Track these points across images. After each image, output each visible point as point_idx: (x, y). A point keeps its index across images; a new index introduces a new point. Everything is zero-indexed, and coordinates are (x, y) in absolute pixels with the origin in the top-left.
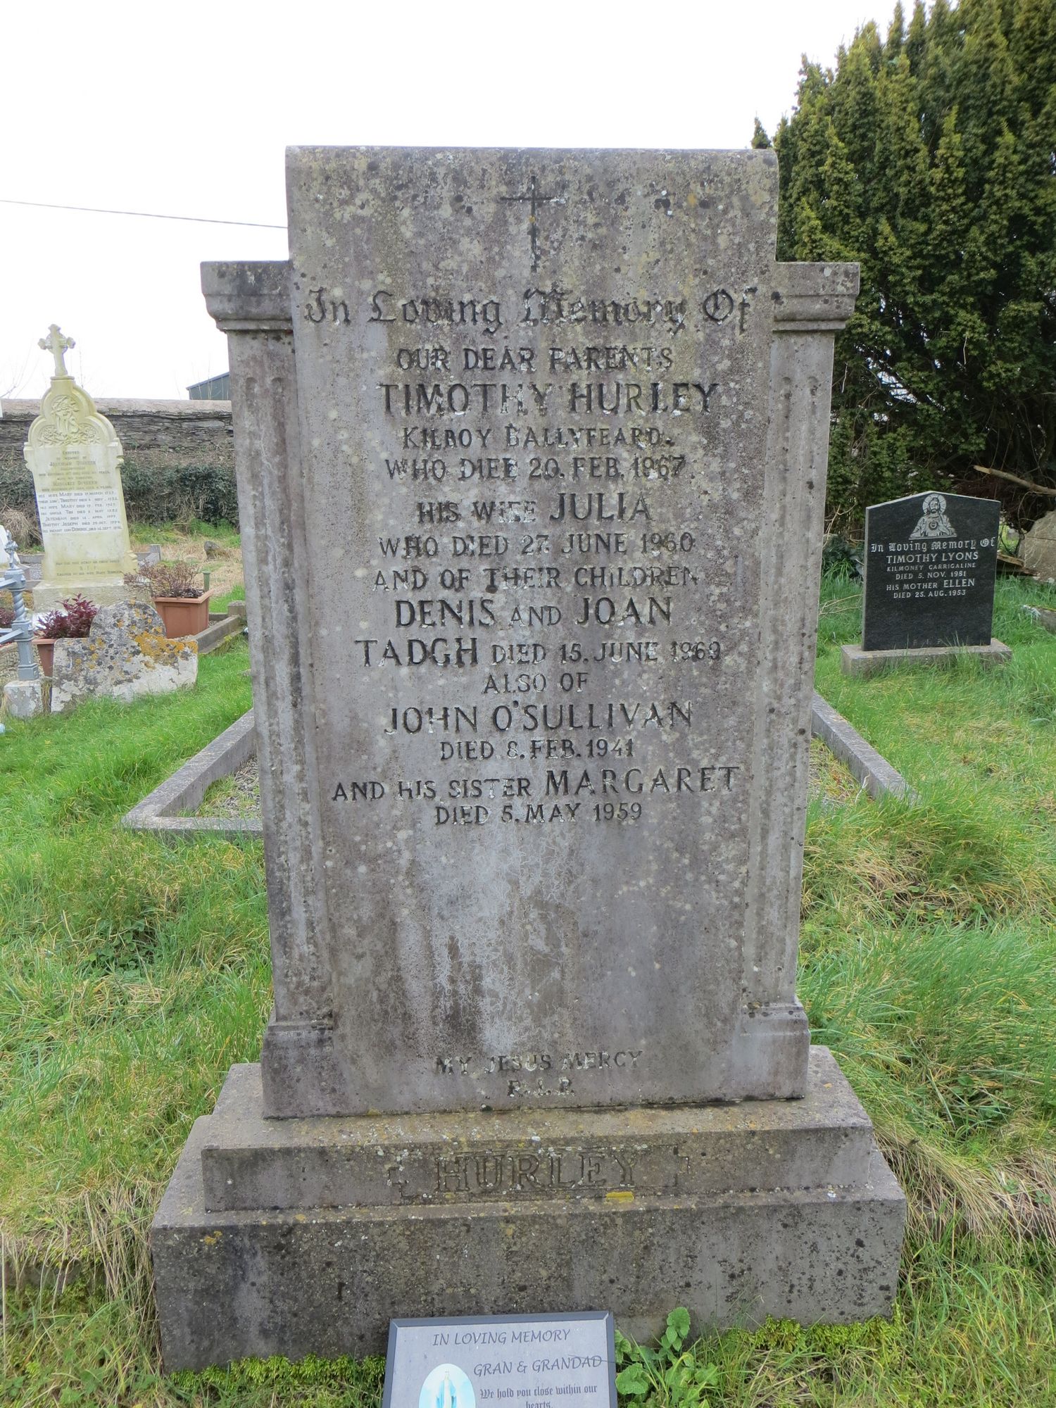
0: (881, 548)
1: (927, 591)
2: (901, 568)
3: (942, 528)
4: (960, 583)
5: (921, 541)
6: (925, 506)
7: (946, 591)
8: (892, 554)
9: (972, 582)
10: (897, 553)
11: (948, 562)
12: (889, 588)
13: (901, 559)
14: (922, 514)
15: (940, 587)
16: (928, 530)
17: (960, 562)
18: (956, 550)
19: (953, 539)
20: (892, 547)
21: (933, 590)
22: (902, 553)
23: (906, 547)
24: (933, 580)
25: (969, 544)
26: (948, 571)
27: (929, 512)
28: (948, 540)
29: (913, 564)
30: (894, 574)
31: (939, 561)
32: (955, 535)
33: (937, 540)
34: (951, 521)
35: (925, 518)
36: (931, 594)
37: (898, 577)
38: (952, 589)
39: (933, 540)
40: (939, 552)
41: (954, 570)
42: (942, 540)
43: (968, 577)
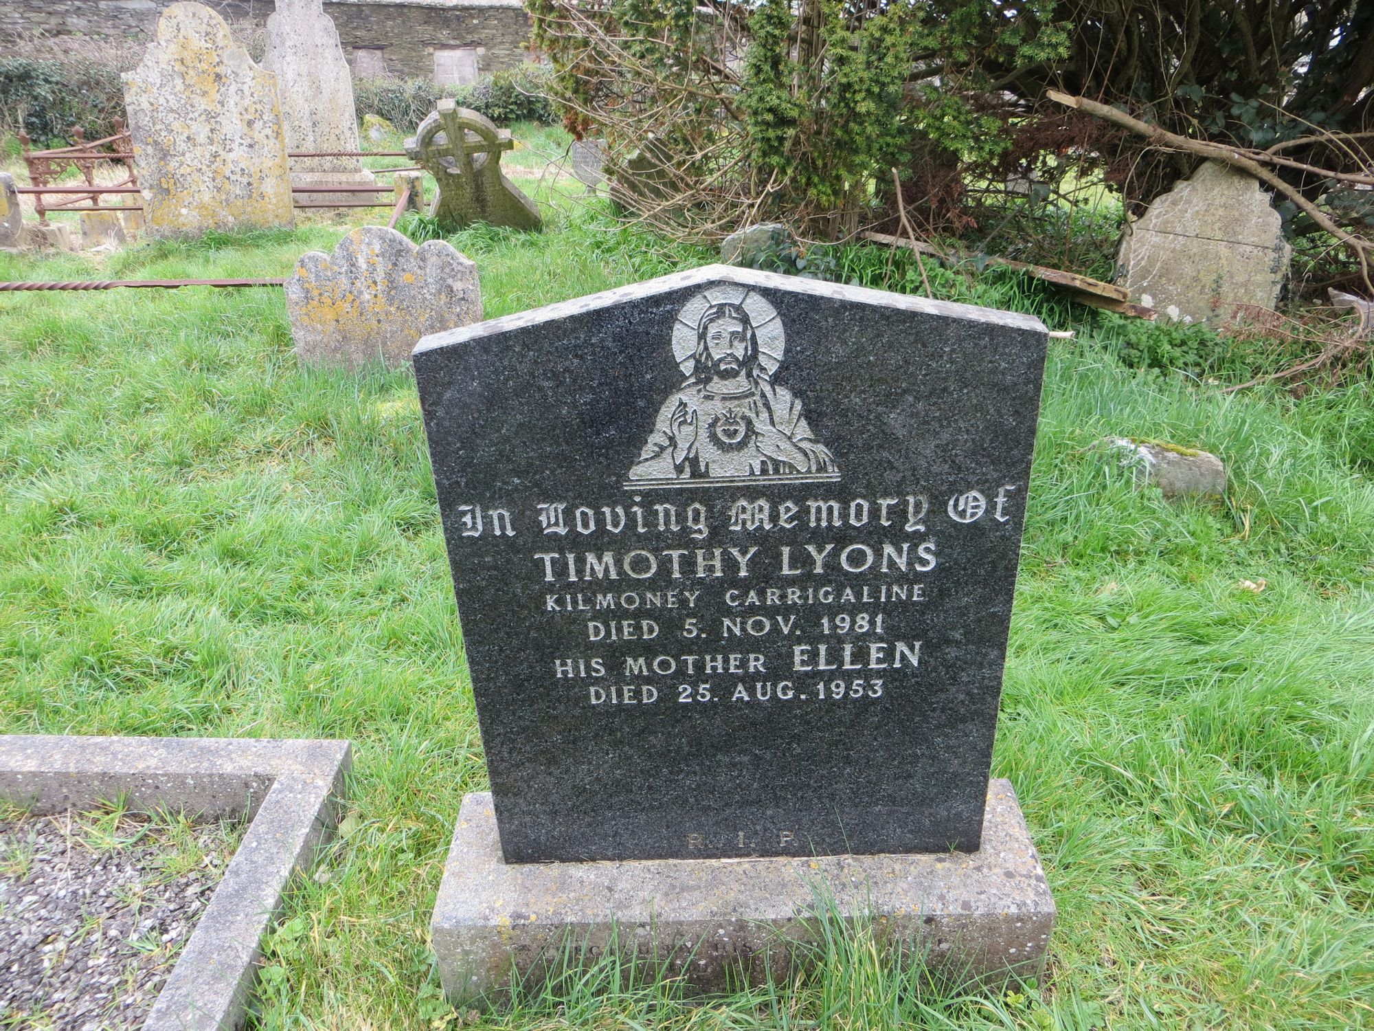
0: (501, 521)
1: (723, 684)
2: (606, 601)
3: (771, 443)
4: (861, 655)
5: (682, 497)
6: (683, 343)
7: (804, 682)
8: (556, 543)
9: (910, 654)
10: (575, 543)
11: (806, 580)
12: (563, 669)
13: (600, 565)
14: (671, 380)
15: (779, 669)
16: (707, 452)
17: (856, 582)
18: (842, 537)
19: (828, 491)
20: (551, 517)
21: (749, 680)
22: (599, 542)
23: (614, 518)
24: (746, 645)
25: (899, 514)
26: (810, 616)
27: (706, 371)
28: (801, 493)
29: (652, 585)
30: (577, 619)
31: (764, 575)
32: (834, 475)
33: (752, 493)
34: (811, 416)
35: (690, 397)
36: (741, 693)
37: (595, 632)
38: (829, 677)
39: (732, 492)
40: (766, 542)
41: (833, 611)
42: (776, 495)
43: (892, 635)
